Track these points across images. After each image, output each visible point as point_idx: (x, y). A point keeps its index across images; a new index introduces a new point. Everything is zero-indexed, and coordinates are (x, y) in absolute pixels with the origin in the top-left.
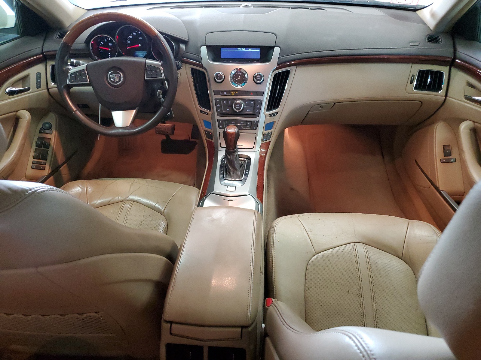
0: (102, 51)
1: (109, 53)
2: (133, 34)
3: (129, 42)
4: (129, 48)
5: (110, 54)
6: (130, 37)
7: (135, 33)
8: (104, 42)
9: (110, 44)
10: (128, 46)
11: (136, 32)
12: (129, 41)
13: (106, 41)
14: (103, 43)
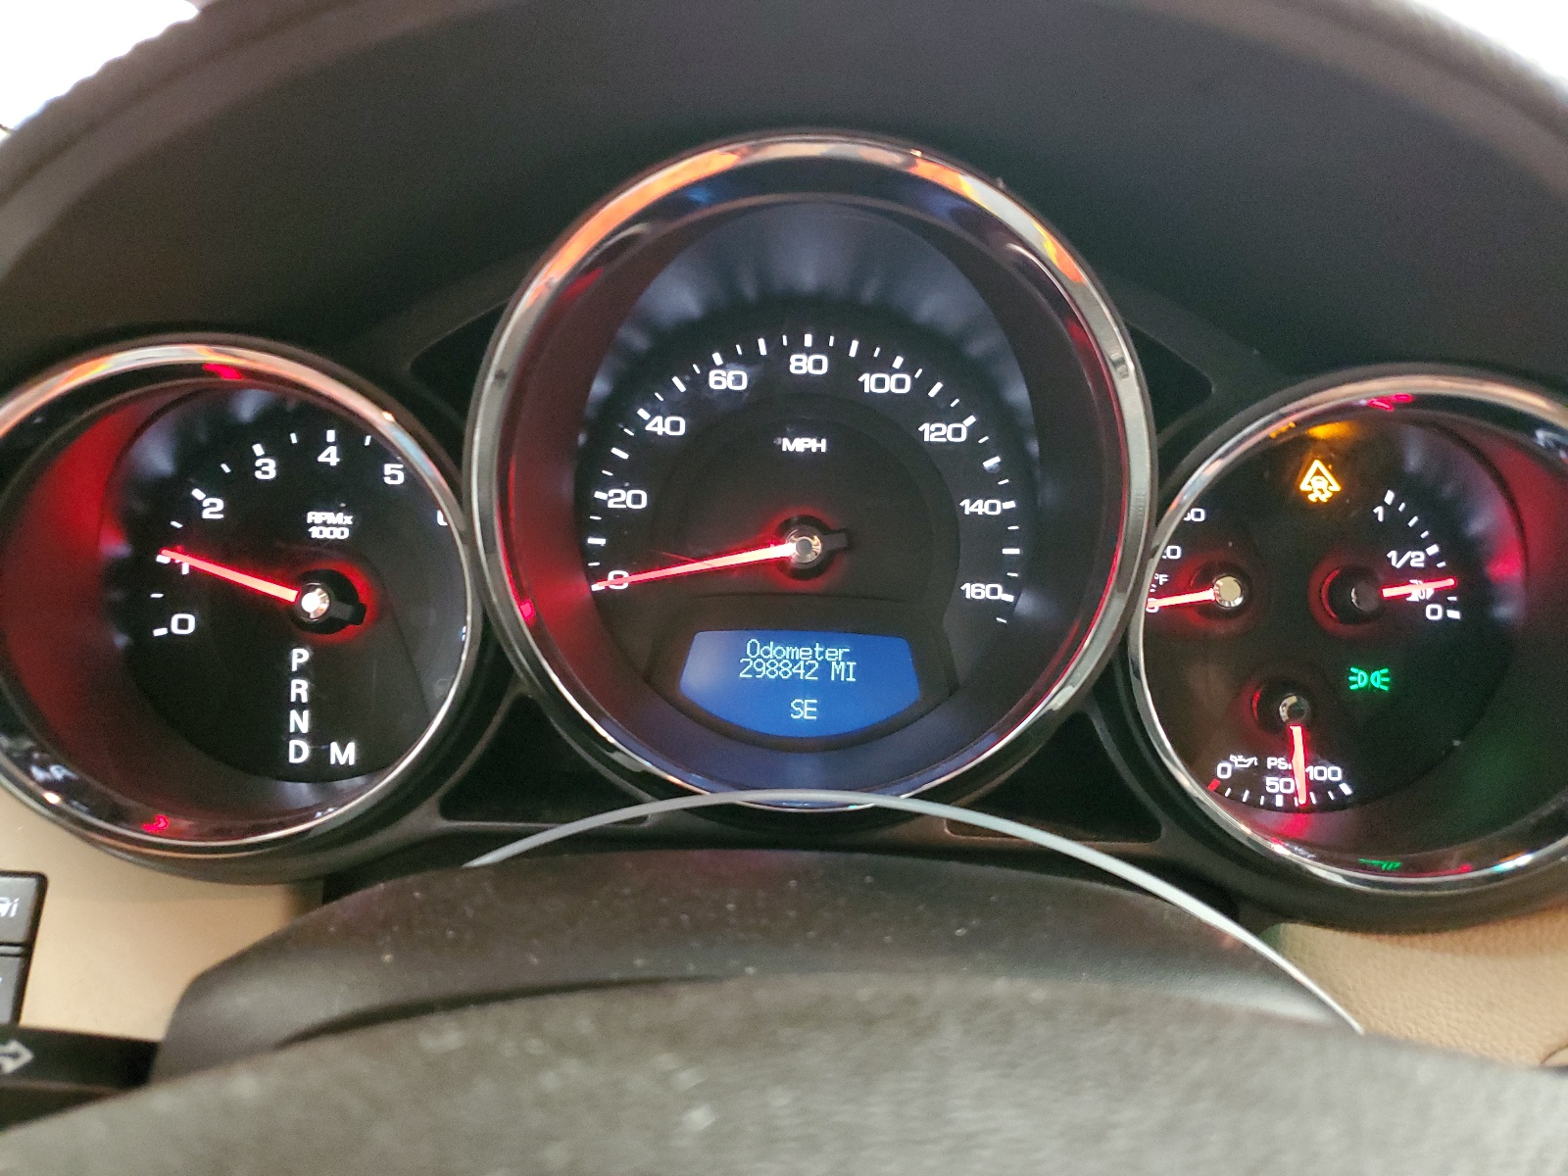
0: (183, 624)
1: (300, 656)
2: (698, 383)
3: (621, 498)
4: (618, 580)
5: (302, 672)
6: (660, 426)
7: (730, 358)
8: (239, 488)
9: (329, 525)
10: (610, 559)
11: (750, 359)
12: (626, 476)
13: (267, 469)
14: (213, 508)
